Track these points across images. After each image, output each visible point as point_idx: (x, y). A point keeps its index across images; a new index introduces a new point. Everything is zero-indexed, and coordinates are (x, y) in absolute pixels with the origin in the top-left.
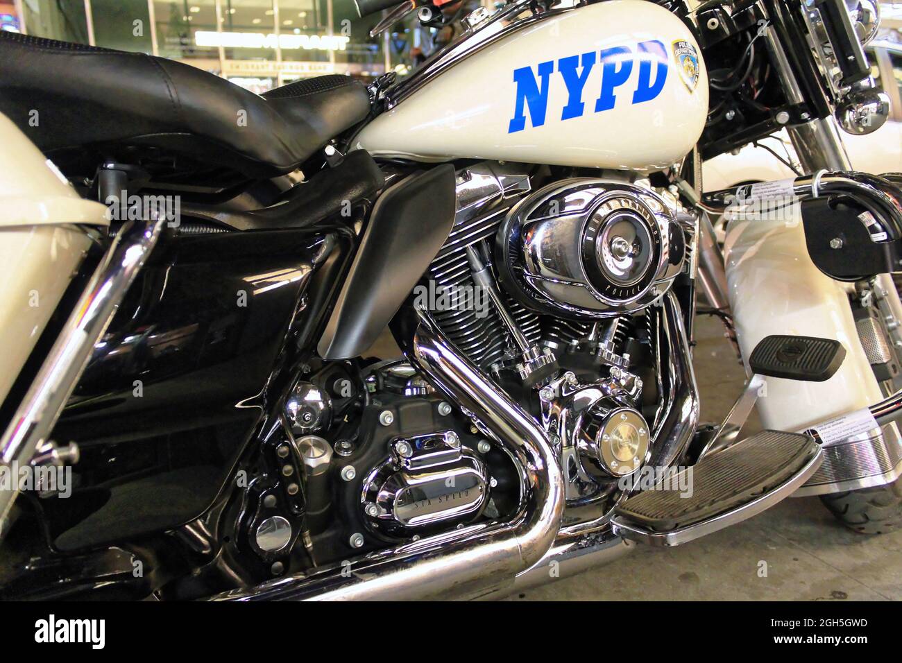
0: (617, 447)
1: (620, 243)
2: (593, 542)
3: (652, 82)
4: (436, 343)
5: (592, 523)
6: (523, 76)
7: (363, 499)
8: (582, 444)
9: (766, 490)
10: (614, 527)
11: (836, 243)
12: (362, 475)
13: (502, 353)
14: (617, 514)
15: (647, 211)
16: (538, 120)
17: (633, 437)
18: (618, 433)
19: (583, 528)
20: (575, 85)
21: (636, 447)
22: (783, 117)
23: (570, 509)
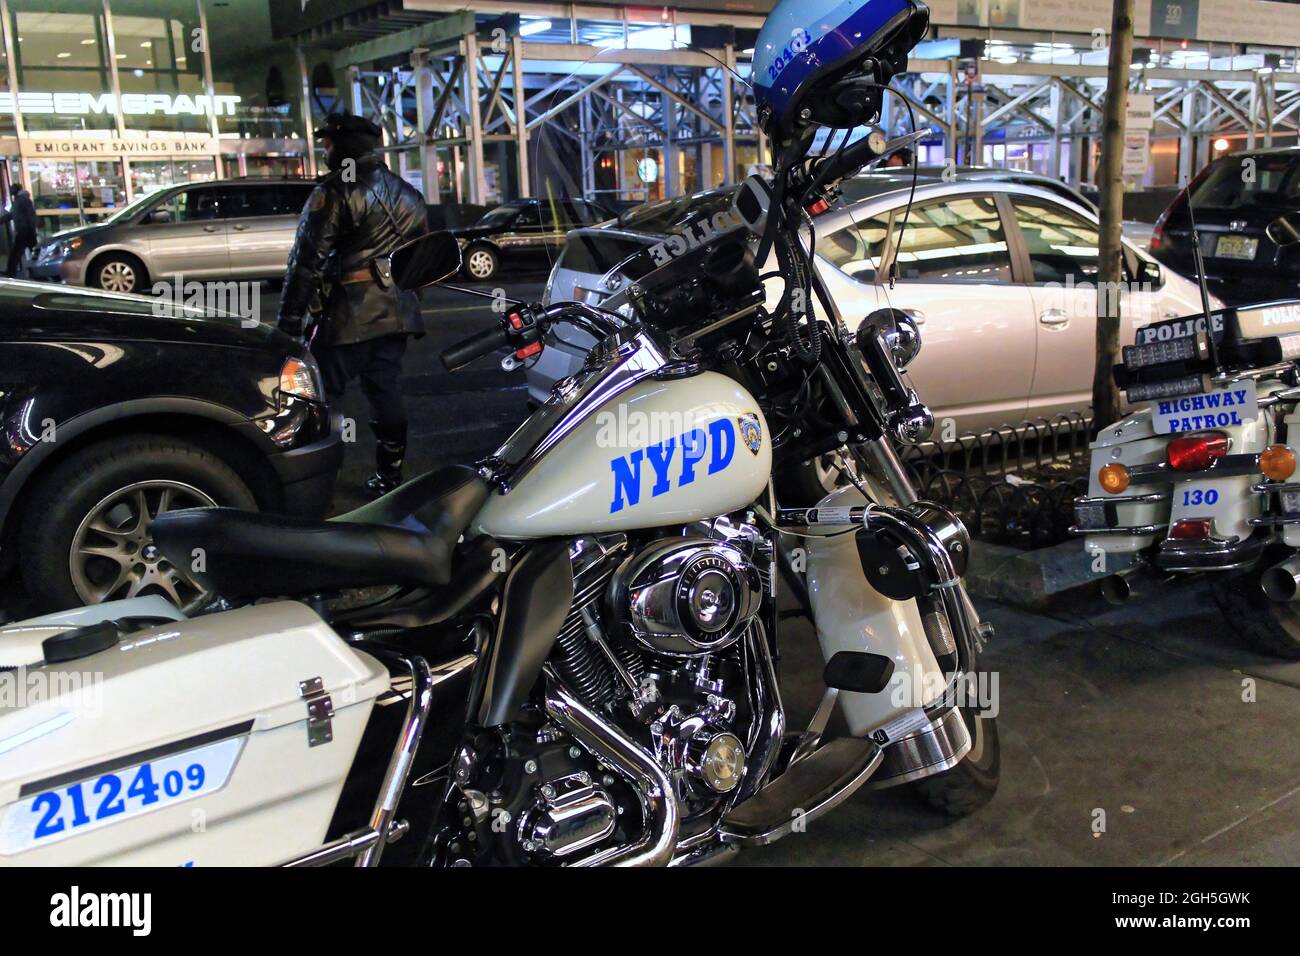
0: (719, 767)
1: (708, 595)
2: (704, 851)
3: (723, 454)
4: (560, 693)
5: (704, 834)
6: (619, 465)
7: (520, 839)
8: (689, 767)
9: (836, 790)
10: (722, 835)
11: (883, 571)
12: (516, 817)
13: (612, 691)
14: (723, 824)
15: (728, 563)
16: (634, 499)
17: (731, 757)
18: (719, 756)
19: (696, 840)
20: (661, 468)
21: (734, 766)
22: (843, 436)
23: (685, 826)
